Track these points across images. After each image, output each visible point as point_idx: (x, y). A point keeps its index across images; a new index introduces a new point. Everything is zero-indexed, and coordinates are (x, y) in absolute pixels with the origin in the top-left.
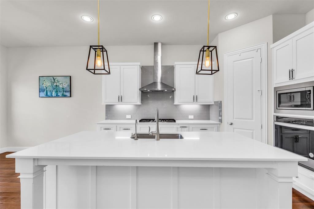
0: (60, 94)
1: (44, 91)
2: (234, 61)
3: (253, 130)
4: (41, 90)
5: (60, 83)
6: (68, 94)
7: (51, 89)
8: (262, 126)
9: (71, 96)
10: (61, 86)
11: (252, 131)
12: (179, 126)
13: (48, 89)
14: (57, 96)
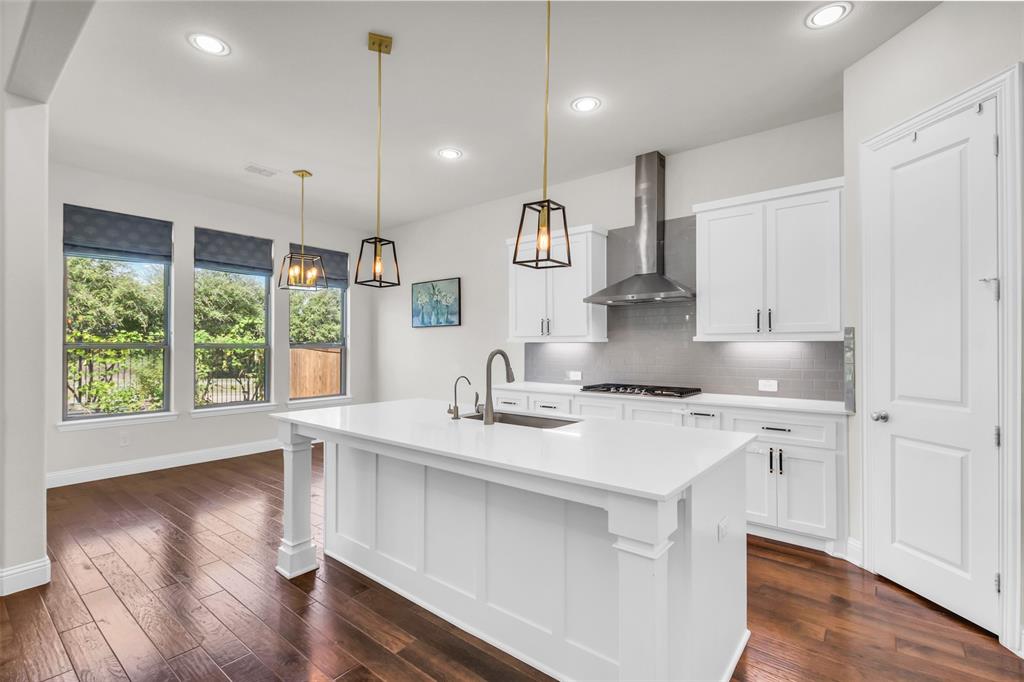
0: (442, 320)
1: (418, 316)
2: (895, 168)
3: (969, 451)
4: (415, 313)
5: (443, 294)
6: (455, 319)
7: (428, 308)
8: (999, 435)
9: (460, 324)
10: (444, 303)
11: (961, 454)
12: (687, 412)
13: (424, 310)
14: (438, 325)
